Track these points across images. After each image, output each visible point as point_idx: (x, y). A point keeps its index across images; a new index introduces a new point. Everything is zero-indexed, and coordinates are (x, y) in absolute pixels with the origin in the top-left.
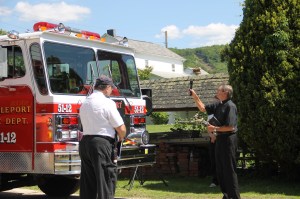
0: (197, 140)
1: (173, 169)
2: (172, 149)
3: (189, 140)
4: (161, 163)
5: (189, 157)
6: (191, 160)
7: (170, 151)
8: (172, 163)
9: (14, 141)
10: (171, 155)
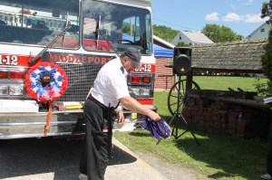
1: (224, 125)
2: (225, 106)
5: (237, 117)
7: (223, 109)
10: (223, 112)
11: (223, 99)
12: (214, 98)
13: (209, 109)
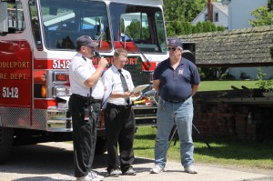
0: (258, 100)
1: (231, 131)
2: (230, 109)
3: (251, 100)
4: (219, 124)
5: (246, 119)
6: (250, 122)
8: (229, 124)
9: (17, 97)
10: (228, 115)
11: (226, 100)
12: (215, 101)
13: (210, 114)
